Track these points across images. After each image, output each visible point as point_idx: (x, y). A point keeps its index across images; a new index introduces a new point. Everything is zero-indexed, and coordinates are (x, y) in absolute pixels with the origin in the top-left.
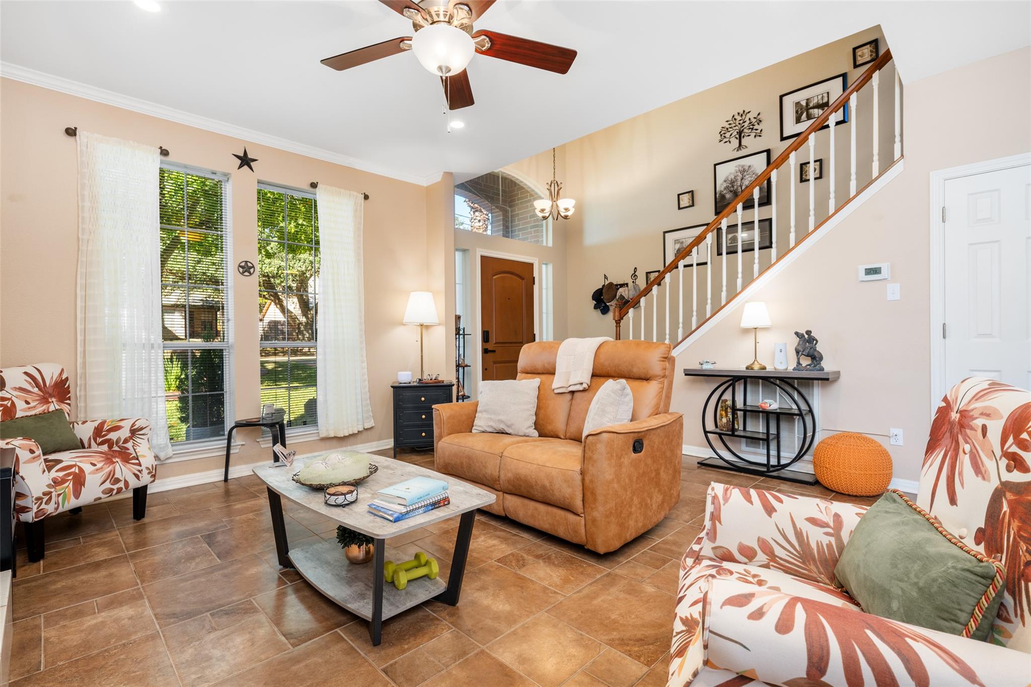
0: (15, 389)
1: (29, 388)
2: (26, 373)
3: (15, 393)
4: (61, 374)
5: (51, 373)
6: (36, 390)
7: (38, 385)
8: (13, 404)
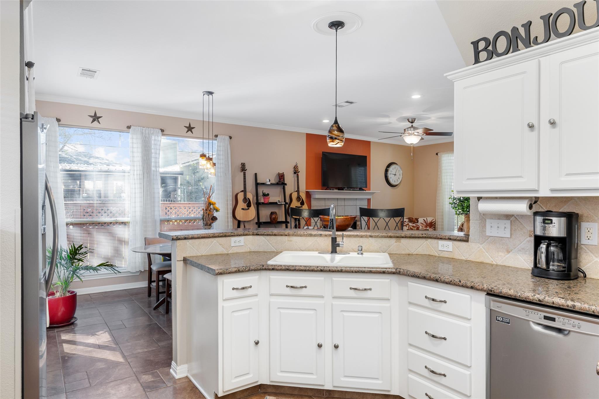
0: (420, 223)
1: (424, 223)
2: (424, 220)
3: (420, 224)
4: (432, 220)
5: (429, 220)
6: (425, 224)
7: (426, 223)
8: (419, 227)
